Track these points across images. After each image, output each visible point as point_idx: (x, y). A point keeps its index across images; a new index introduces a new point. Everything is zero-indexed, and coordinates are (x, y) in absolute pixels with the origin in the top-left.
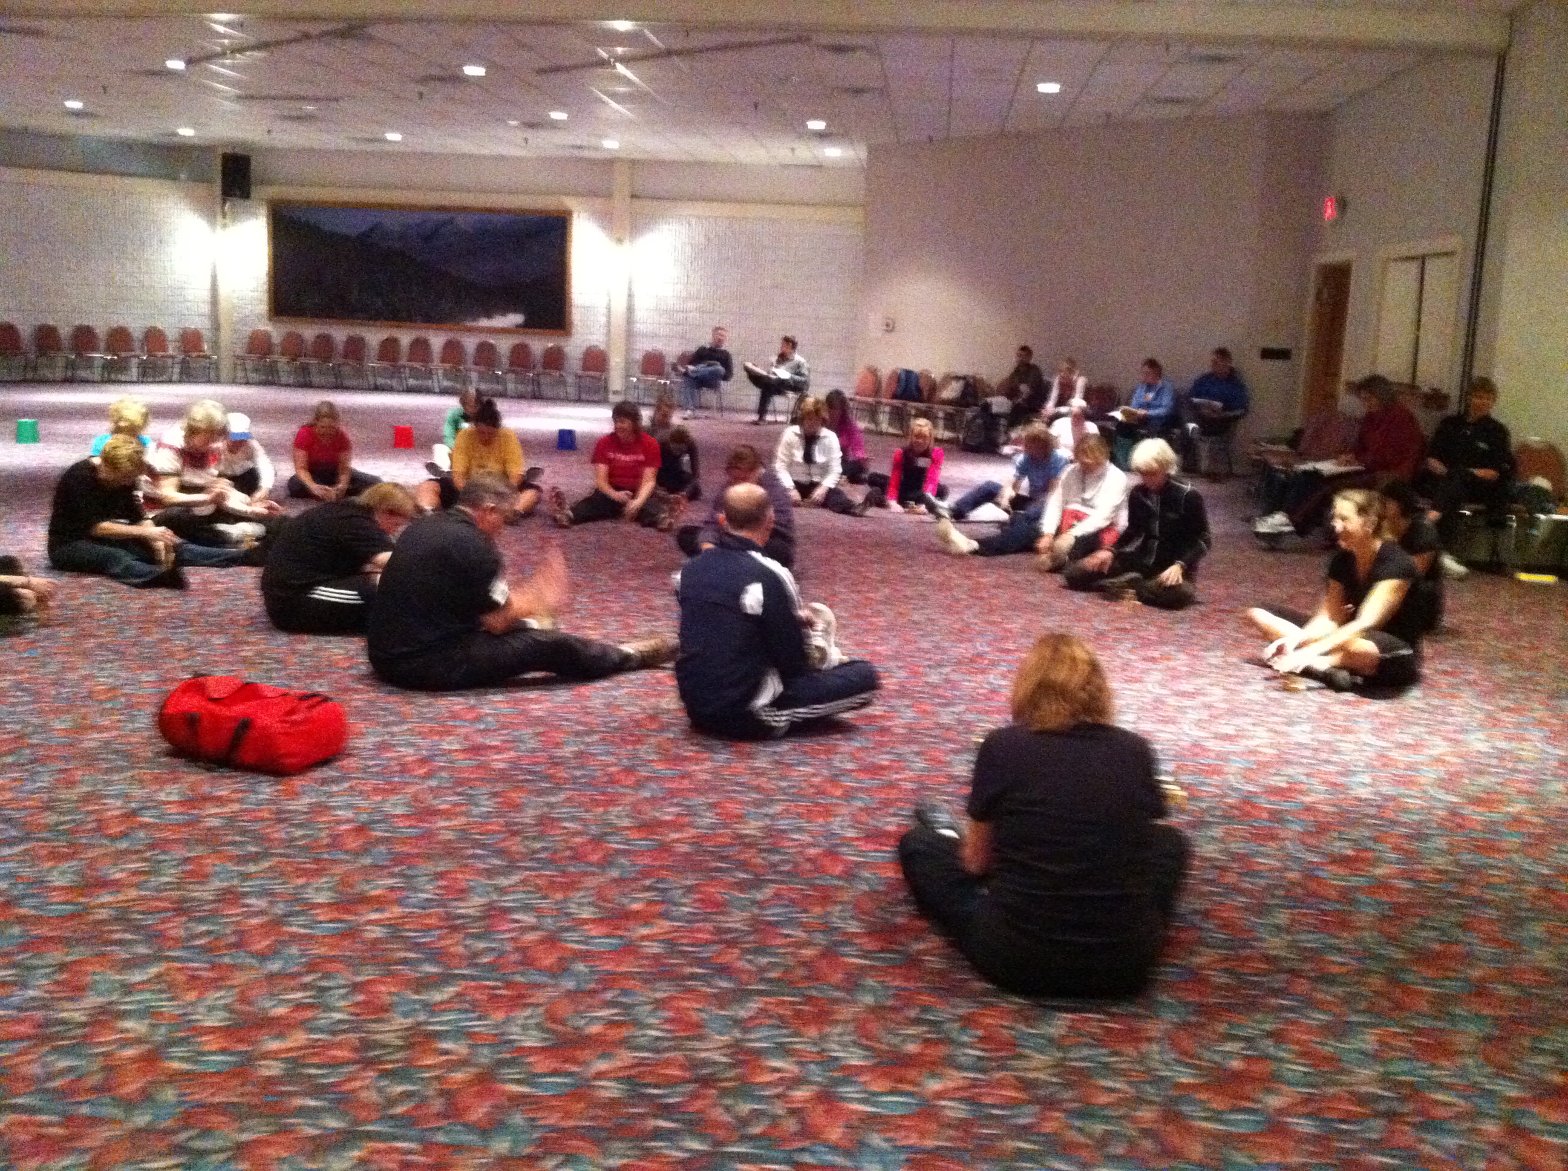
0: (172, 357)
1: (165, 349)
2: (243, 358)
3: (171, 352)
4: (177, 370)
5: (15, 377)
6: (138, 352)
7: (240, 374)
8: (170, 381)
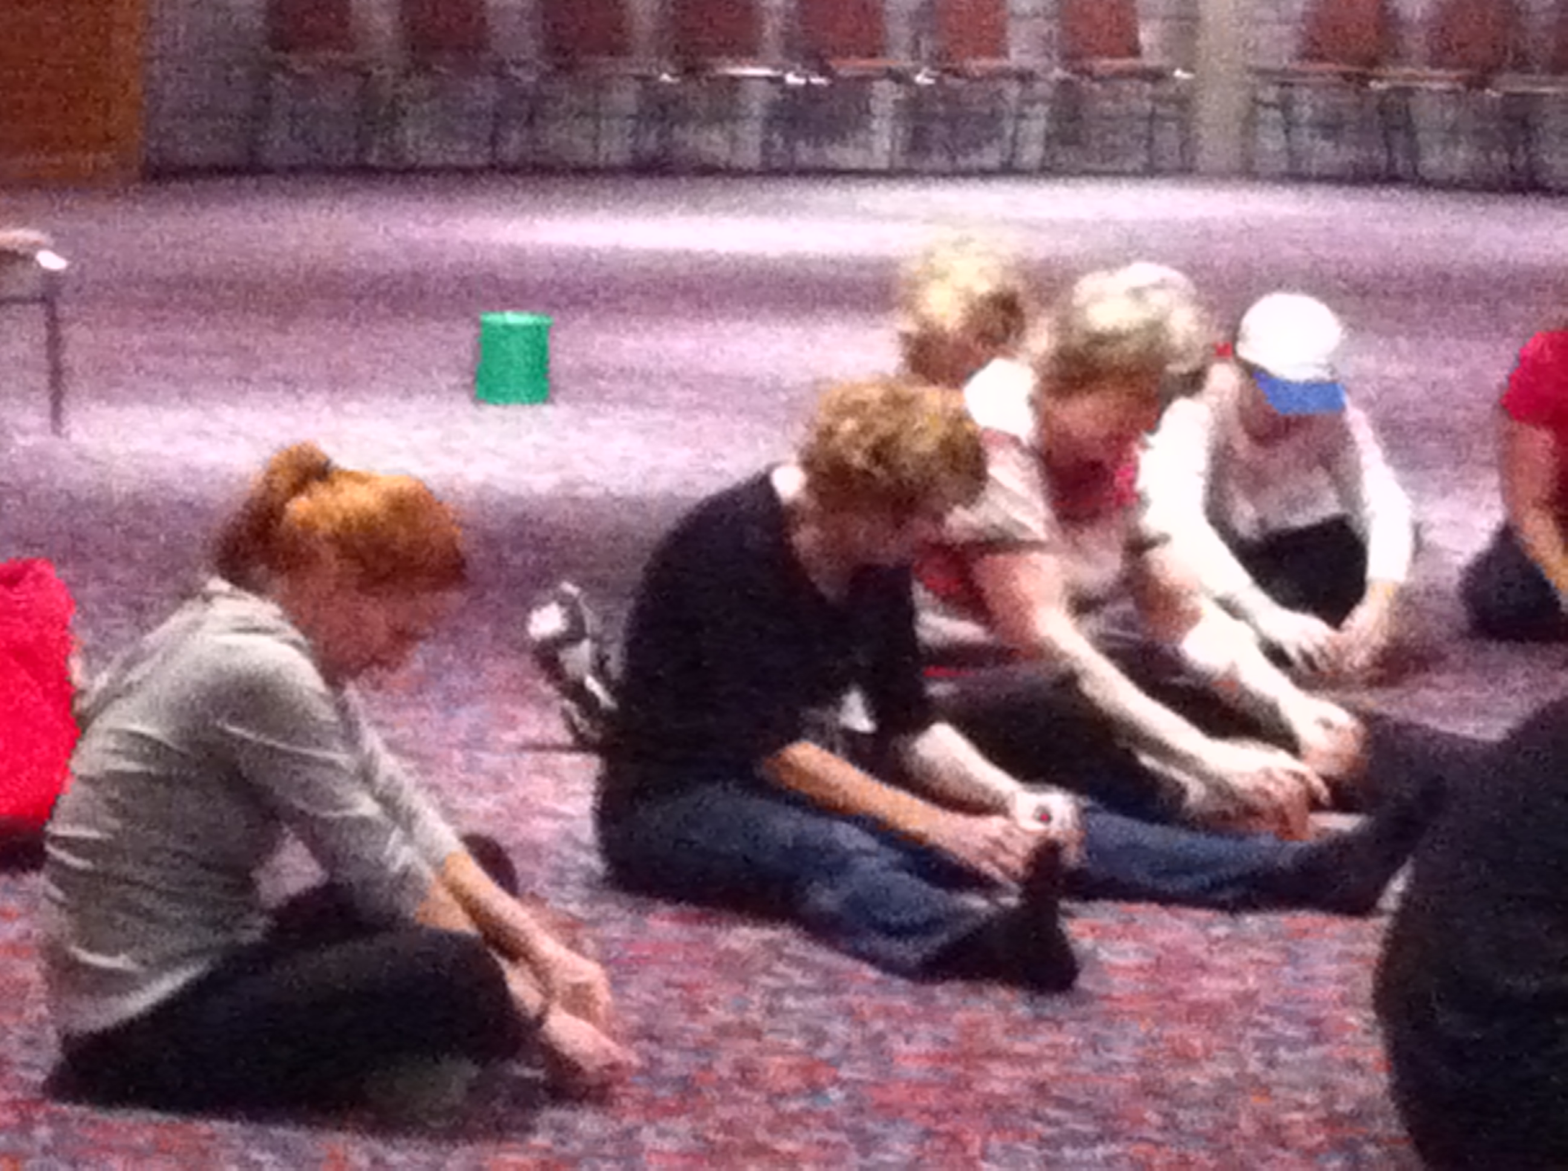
0: (1025, 77)
1: (998, 49)
2: (1285, 81)
3: (1017, 57)
4: (1037, 125)
5: (462, 152)
6: (900, 60)
7: (1271, 142)
8: (1009, 170)
